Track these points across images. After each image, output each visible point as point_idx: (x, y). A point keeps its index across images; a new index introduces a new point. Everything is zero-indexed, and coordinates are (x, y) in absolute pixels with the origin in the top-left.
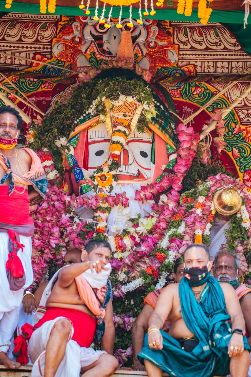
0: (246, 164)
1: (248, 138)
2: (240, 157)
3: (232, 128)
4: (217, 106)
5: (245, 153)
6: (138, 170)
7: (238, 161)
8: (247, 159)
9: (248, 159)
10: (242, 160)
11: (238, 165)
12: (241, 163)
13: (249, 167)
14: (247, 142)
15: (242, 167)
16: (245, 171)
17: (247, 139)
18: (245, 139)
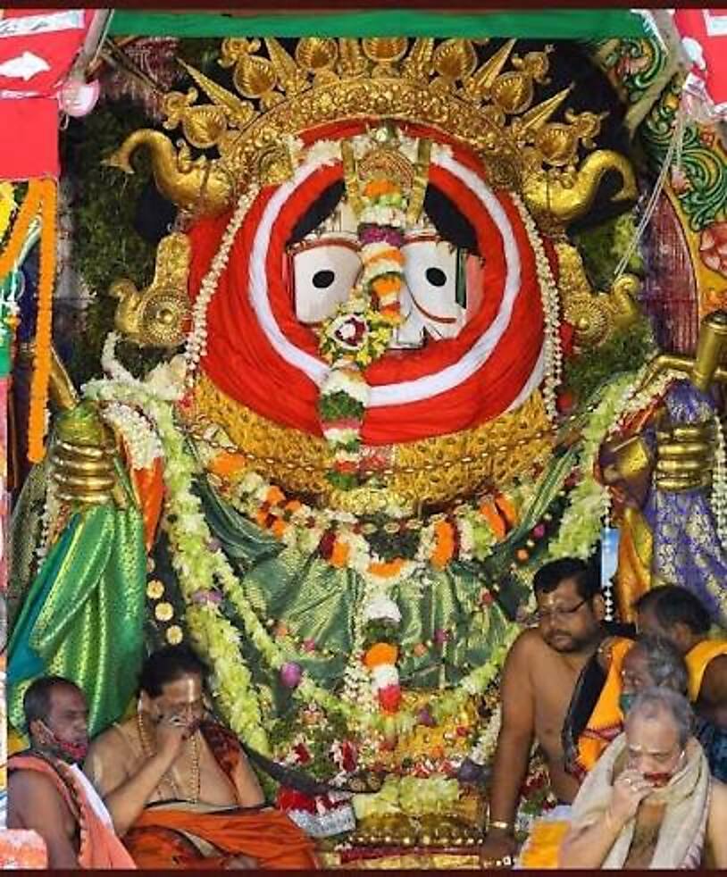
0: (706, 207)
1: (711, 138)
2: (692, 189)
3: (668, 110)
4: (629, 50)
5: (703, 179)
6: (424, 328)
7: (686, 200)
8: (708, 194)
9: (712, 195)
10: (694, 199)
11: (684, 212)
12: (692, 205)
13: (714, 217)
14: (707, 149)
15: (694, 220)
16: (703, 228)
17: (707, 140)
18: (702, 139)
